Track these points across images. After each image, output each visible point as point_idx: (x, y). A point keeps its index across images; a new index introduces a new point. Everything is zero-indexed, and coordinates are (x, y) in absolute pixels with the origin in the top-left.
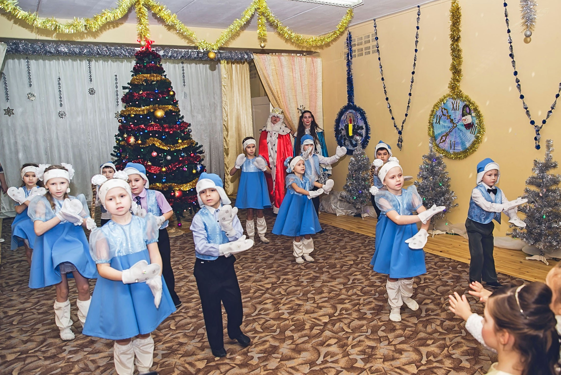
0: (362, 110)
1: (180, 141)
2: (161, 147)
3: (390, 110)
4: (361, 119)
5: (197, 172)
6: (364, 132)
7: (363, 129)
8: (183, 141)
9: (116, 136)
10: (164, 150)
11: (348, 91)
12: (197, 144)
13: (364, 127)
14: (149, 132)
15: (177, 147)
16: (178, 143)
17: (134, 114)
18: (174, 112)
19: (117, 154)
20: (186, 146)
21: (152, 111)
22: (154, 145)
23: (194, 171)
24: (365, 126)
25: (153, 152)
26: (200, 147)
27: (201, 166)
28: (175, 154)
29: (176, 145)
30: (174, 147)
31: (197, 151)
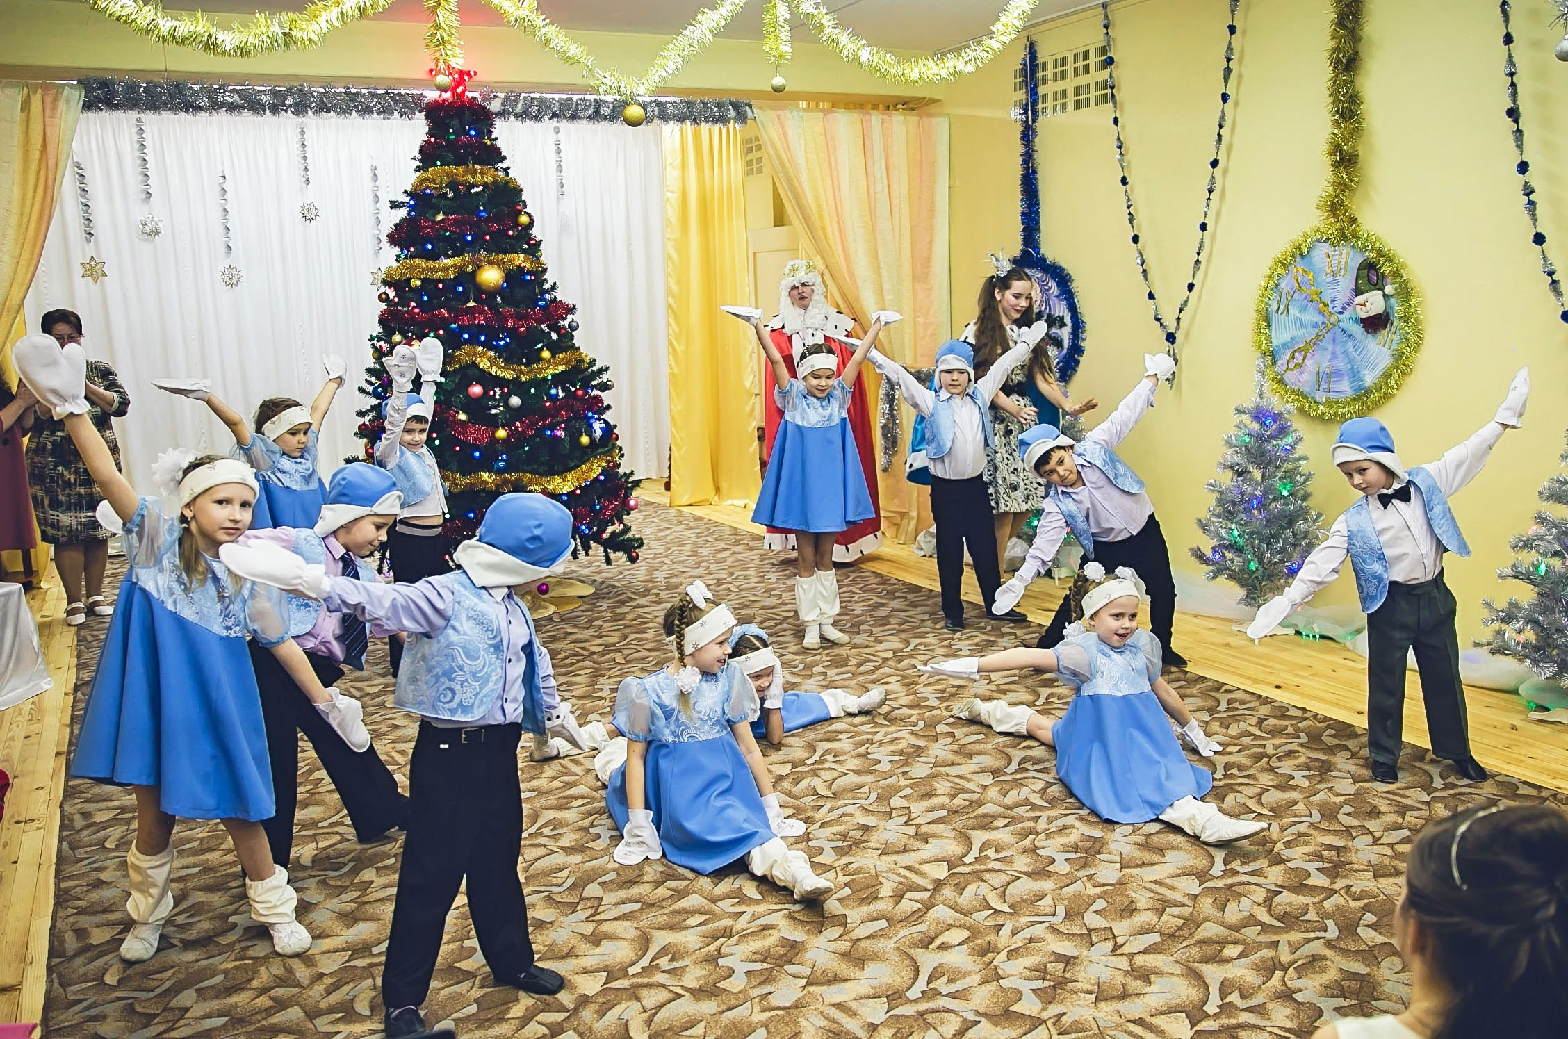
0: (1062, 269)
1: (545, 355)
2: (493, 372)
3: (1144, 271)
4: (1057, 297)
5: (592, 440)
6: (1065, 334)
7: (1063, 324)
8: (553, 356)
9: (372, 339)
10: (503, 378)
11: (1023, 214)
12: (593, 362)
13: (1068, 320)
14: (462, 329)
15: (539, 370)
16: (540, 359)
17: (420, 279)
18: (531, 273)
19: (375, 389)
20: (562, 368)
21: (470, 269)
22: (474, 364)
23: (585, 440)
24: (1071, 318)
25: (471, 384)
26: (602, 371)
27: (603, 425)
28: (533, 391)
29: (535, 366)
30: (531, 371)
31: (594, 383)
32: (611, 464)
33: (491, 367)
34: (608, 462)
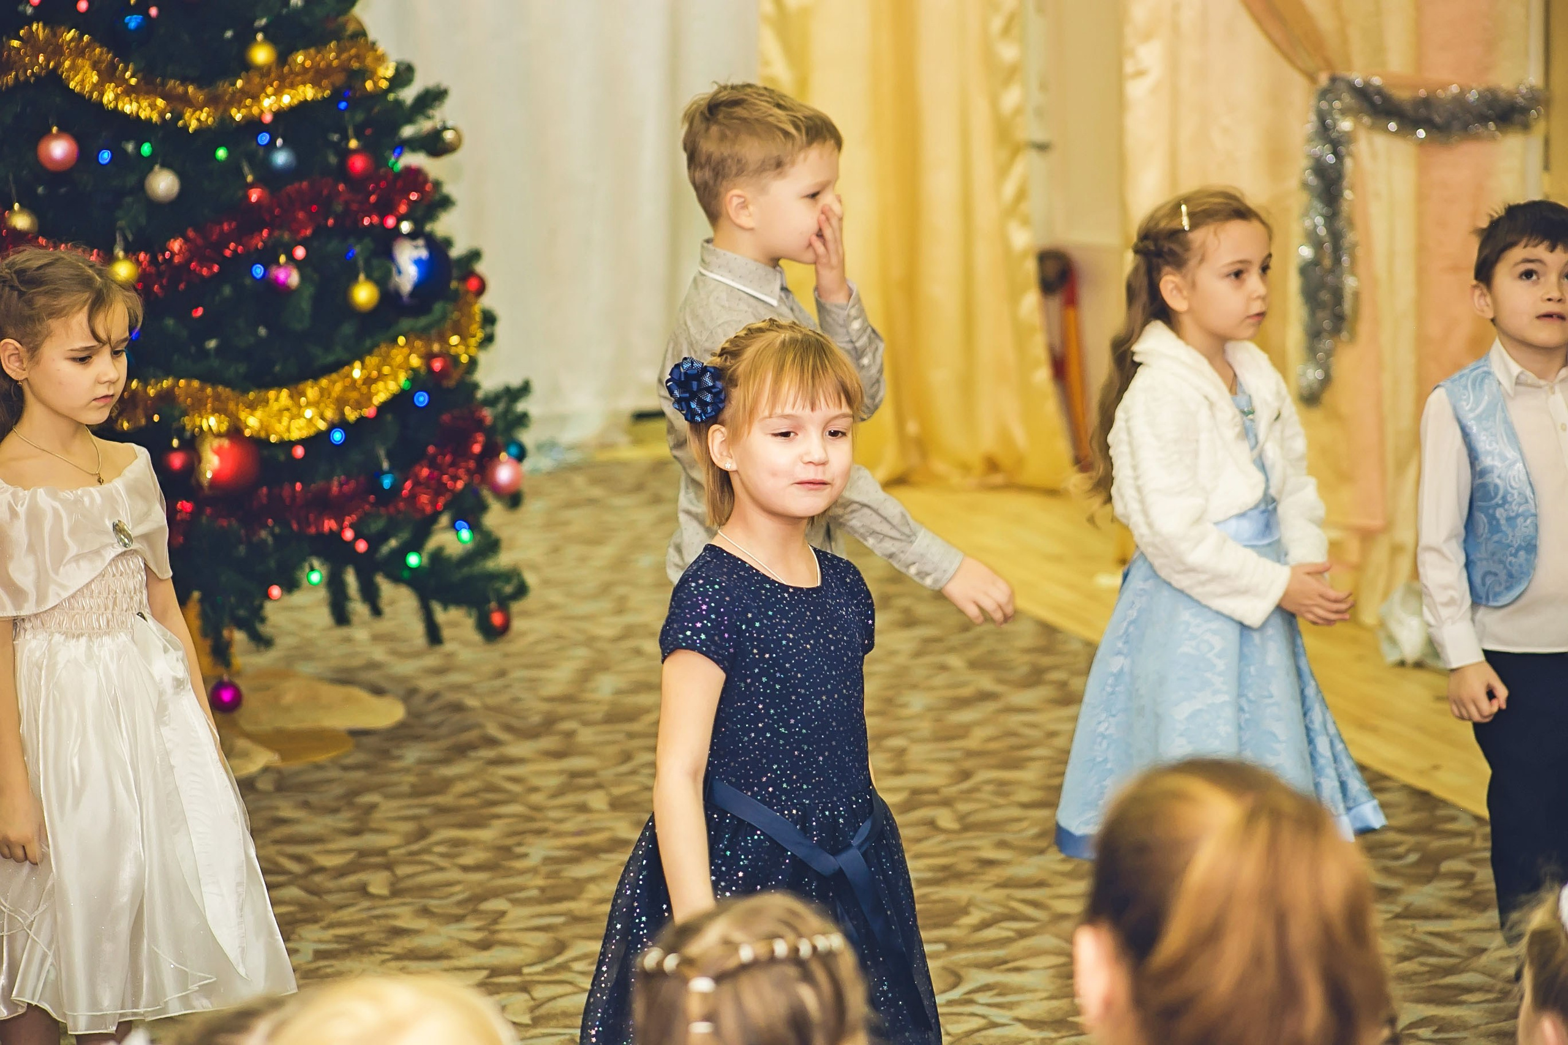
1: (261, 54)
2: (108, 97)
5: (389, 297)
8: (283, 58)
10: (134, 121)
12: (404, 74)
15: (237, 100)
16: (245, 66)
20: (308, 92)
22: (54, 80)
23: (364, 294)
25: (45, 133)
26: (432, 97)
27: (424, 254)
28: (221, 153)
29: (224, 88)
30: (213, 101)
31: (407, 131)
32: (437, 365)
33: (100, 87)
34: (429, 357)
